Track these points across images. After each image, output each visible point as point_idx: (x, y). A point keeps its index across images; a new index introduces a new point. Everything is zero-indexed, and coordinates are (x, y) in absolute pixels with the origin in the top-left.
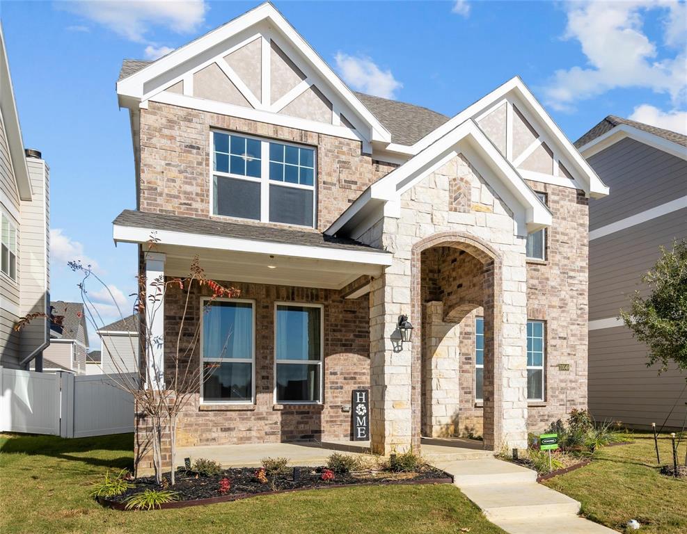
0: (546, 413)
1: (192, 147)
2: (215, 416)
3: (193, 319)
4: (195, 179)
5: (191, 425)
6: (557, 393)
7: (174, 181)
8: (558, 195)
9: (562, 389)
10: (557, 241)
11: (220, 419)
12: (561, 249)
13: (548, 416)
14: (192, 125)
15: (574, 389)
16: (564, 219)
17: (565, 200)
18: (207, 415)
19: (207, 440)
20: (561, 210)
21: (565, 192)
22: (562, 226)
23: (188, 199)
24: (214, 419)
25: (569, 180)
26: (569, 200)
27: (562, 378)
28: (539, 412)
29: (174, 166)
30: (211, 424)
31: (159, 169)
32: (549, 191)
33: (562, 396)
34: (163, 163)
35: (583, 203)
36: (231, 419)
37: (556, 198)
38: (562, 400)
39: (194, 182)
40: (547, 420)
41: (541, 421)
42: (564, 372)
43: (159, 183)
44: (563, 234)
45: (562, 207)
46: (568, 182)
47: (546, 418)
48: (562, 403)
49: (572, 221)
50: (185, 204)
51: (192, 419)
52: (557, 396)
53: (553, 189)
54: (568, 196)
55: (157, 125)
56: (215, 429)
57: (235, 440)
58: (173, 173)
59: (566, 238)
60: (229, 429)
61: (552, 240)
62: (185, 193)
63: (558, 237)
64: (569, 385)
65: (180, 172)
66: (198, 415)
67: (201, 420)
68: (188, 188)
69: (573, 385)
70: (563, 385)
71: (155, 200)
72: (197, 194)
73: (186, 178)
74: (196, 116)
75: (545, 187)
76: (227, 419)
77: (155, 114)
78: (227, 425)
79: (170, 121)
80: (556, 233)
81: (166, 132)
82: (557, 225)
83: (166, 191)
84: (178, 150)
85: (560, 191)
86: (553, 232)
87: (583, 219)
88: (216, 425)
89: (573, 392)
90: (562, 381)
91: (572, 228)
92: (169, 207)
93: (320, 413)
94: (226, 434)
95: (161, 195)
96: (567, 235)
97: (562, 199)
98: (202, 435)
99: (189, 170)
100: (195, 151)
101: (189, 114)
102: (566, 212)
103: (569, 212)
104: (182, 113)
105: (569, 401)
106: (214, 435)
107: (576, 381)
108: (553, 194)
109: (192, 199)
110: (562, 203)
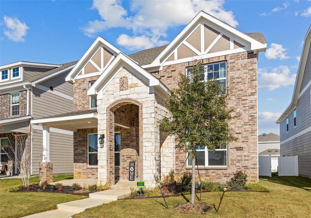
0: (228, 173)
1: (84, 89)
2: (90, 170)
3: (84, 141)
4: (85, 99)
5: (84, 173)
6: (235, 162)
7: (80, 101)
8: (234, 58)
9: (238, 160)
10: (234, 83)
11: (91, 171)
12: (236, 87)
13: (229, 174)
14: (84, 83)
15: (247, 160)
16: (239, 70)
17: (239, 60)
18: (88, 170)
19: (88, 177)
20: (236, 66)
21: (239, 55)
22: (237, 74)
23: (83, 105)
24: (90, 171)
25: (241, 48)
26: (242, 59)
27: (238, 154)
28: (223, 172)
29: (81, 96)
30: (89, 172)
31: (77, 99)
32: (228, 58)
33: (238, 164)
34: (78, 96)
35: (253, 57)
36: (94, 171)
37: (233, 60)
38: (238, 166)
39: (85, 100)
40: (228, 177)
41: (224, 177)
42: (240, 151)
43: (77, 102)
44: (237, 78)
45: (237, 64)
46: (241, 50)
47: (228, 175)
48: (238, 168)
49: (244, 69)
50: (83, 107)
51: (85, 171)
52: (235, 164)
53: (231, 57)
54: (241, 57)
55: (77, 86)
56: (90, 174)
57: (95, 178)
58: (81, 98)
59: (240, 80)
60: (93, 174)
61: (230, 83)
62: (83, 103)
63: (234, 80)
64: (243, 158)
65: (82, 98)
66: (86, 170)
67: (87, 171)
68: (84, 102)
69: (247, 158)
70: (239, 158)
71: (76, 107)
72: (86, 103)
73: (83, 99)
74: (86, 80)
75: (225, 58)
76: (93, 171)
77: (76, 83)
78: (93, 173)
79: (79, 84)
80: (233, 79)
81: (79, 87)
82: (234, 75)
83: (79, 104)
84: (81, 91)
85: (235, 56)
86: (231, 79)
87: (252, 66)
88: (90, 173)
89: (246, 162)
90: (238, 156)
91: (244, 73)
92: (79, 109)
93: (119, 170)
94: (93, 176)
95: (78, 106)
96: (241, 78)
97: (237, 60)
98: (87, 176)
99: (84, 96)
100: (85, 90)
101: (84, 80)
102: (240, 66)
103: (242, 65)
104: (82, 80)
105: (243, 167)
106: (90, 176)
107: (248, 156)
108: (230, 59)
109: (85, 105)
110: (237, 62)
